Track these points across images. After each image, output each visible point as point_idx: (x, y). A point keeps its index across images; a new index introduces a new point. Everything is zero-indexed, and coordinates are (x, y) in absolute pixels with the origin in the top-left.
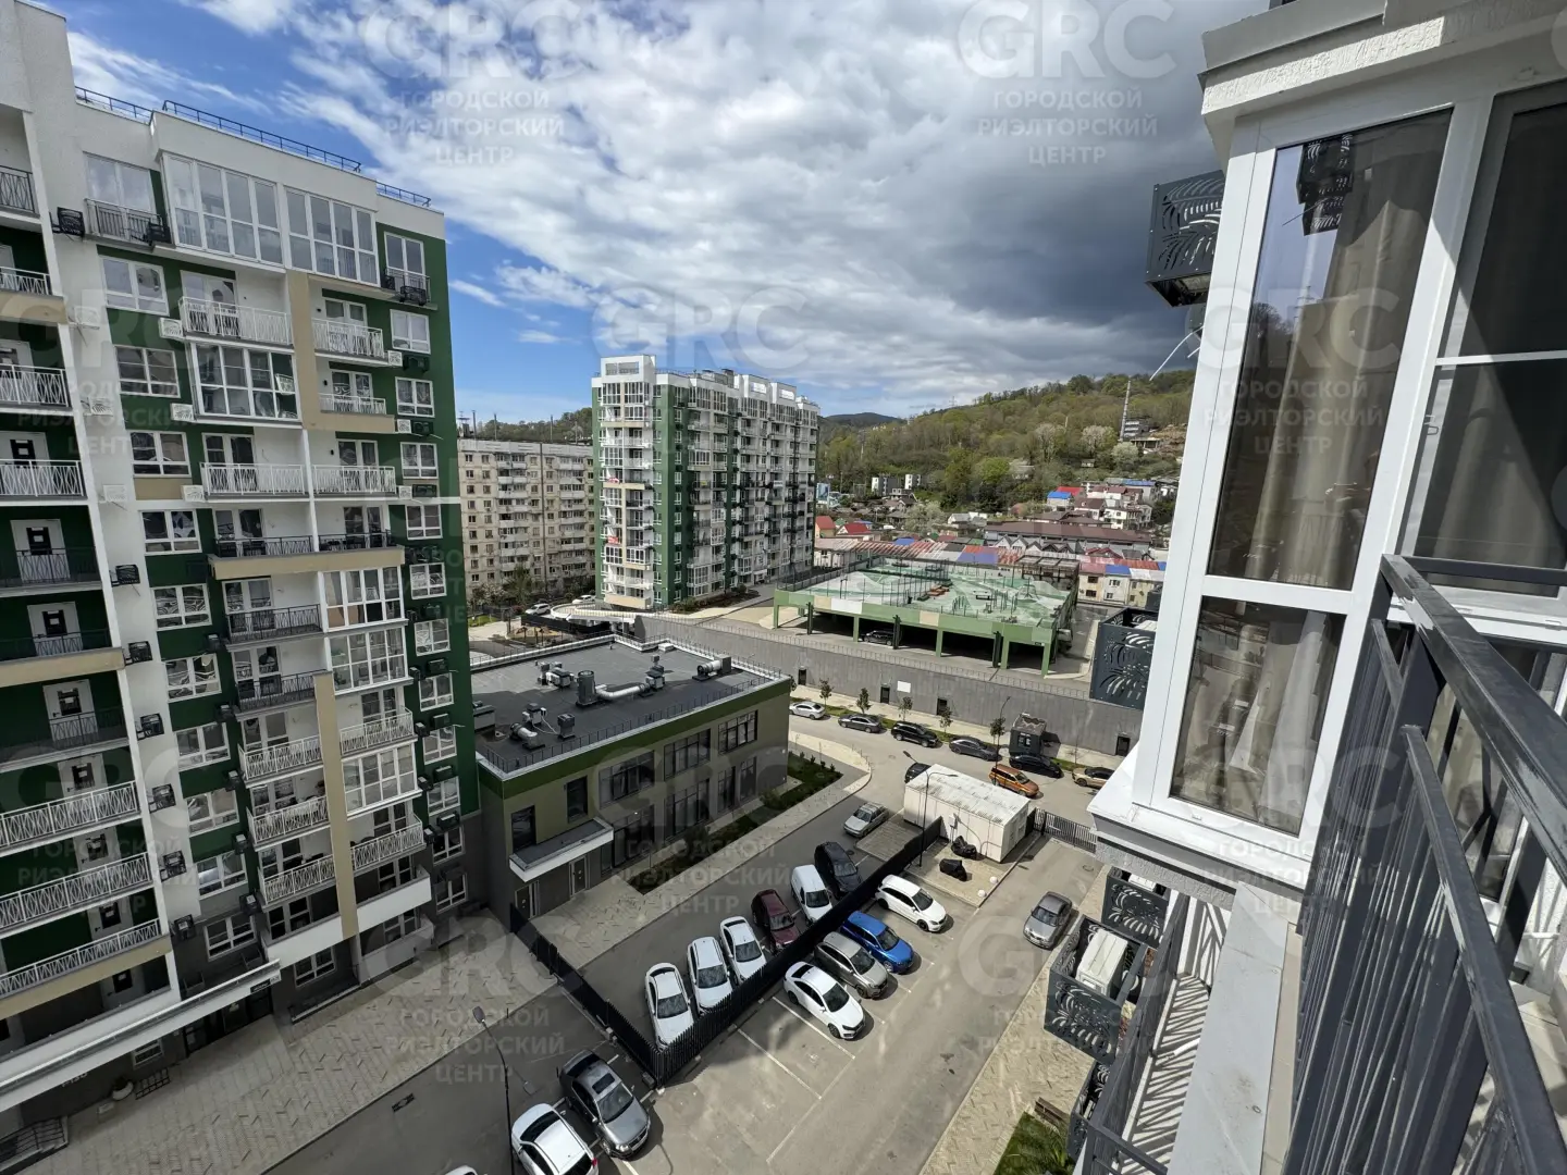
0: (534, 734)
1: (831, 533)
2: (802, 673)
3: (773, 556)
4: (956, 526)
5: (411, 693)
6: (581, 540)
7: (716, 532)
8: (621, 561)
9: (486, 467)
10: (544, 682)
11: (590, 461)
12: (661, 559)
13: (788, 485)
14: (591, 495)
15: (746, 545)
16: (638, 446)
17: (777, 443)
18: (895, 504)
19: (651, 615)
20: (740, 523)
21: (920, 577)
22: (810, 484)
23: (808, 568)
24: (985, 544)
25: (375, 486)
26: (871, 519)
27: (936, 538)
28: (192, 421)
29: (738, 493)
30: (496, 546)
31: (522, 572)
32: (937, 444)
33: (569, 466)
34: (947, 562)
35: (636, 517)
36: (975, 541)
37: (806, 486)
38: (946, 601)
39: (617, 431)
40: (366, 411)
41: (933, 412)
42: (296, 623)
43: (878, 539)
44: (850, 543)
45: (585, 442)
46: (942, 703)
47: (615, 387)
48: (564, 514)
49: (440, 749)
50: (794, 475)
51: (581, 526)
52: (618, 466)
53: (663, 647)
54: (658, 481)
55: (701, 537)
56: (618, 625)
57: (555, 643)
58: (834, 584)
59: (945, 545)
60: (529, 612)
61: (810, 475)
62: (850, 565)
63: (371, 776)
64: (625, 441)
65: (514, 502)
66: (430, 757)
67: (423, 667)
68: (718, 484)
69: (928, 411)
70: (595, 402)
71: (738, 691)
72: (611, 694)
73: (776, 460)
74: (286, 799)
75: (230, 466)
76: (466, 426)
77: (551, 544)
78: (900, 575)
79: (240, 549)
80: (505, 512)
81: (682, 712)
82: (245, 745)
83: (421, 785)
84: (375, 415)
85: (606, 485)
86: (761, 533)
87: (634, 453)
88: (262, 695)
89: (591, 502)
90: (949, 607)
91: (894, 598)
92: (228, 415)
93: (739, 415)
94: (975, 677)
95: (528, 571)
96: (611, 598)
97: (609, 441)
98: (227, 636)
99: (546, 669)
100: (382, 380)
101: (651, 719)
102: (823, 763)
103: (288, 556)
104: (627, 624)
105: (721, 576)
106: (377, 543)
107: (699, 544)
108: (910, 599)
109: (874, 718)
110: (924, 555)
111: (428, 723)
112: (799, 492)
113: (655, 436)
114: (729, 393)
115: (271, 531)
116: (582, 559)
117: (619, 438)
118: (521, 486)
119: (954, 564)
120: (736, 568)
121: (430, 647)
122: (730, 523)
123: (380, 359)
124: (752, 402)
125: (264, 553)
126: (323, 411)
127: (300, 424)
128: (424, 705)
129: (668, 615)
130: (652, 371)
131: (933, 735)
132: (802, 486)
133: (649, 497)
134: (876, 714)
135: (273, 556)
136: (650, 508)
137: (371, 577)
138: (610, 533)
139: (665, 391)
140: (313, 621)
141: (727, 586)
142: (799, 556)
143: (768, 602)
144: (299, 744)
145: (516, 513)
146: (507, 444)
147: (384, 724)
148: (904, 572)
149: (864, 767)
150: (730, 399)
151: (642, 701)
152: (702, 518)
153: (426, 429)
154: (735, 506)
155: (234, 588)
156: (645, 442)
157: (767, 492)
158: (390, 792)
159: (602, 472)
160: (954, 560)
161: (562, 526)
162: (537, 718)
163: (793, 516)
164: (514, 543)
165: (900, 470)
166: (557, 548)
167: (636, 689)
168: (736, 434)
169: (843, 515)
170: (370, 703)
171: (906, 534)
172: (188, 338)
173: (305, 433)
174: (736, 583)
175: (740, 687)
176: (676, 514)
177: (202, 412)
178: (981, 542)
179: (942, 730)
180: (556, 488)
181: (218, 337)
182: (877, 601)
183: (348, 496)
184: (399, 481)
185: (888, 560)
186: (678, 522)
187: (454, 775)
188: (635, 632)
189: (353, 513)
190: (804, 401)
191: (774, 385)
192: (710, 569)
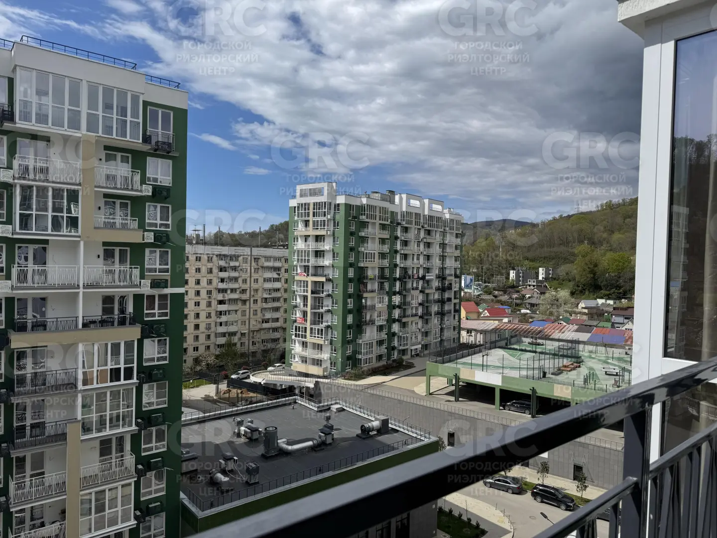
0: (227, 479)
1: (475, 316)
2: (451, 435)
3: (426, 334)
4: (586, 311)
5: (136, 439)
6: (277, 320)
7: (379, 315)
8: (305, 337)
9: (210, 265)
10: (239, 435)
11: (286, 260)
12: (337, 334)
13: (438, 277)
14: (286, 286)
15: (404, 325)
16: (322, 248)
17: (428, 245)
18: (530, 292)
19: (326, 381)
20: (399, 307)
21: (555, 355)
22: (456, 276)
23: (455, 345)
24: (613, 326)
25: (125, 280)
26: (510, 305)
27: (568, 321)
28: (10, 236)
29: (398, 284)
30: (213, 325)
31: (230, 345)
32: (565, 242)
33: (270, 264)
34: (578, 342)
35: (318, 303)
36: (602, 324)
37: (453, 278)
38: (577, 376)
39: (306, 238)
40: (124, 227)
41: (561, 217)
42: (60, 382)
43: (516, 321)
44: (492, 324)
45: (283, 246)
46: (578, 469)
47: (306, 206)
48: (266, 300)
49: (154, 488)
50: (443, 269)
51: (277, 309)
52: (306, 264)
53: (334, 408)
54: (337, 274)
55: (368, 318)
56: (301, 388)
57: (251, 403)
58: (477, 359)
59: (576, 327)
60: (234, 376)
61: (455, 269)
62: (491, 343)
63: (100, 508)
64: (312, 245)
65: (229, 292)
66: (145, 494)
67: (146, 419)
68: (382, 276)
69: (557, 216)
70: (291, 217)
71: (393, 449)
72: (290, 448)
73: (428, 257)
74: (38, 522)
75: (31, 266)
76: (198, 236)
77: (254, 323)
78: (535, 352)
79: (29, 326)
80: (222, 299)
81: (346, 466)
82: (14, 476)
83: (136, 518)
84: (130, 229)
85: (297, 278)
86: (416, 315)
87: (319, 254)
88: (31, 437)
89: (286, 291)
90: (580, 382)
91: (530, 373)
92: (34, 231)
93: (398, 224)
94: (608, 446)
95: (235, 344)
96: (297, 365)
97: (300, 245)
98: (13, 391)
99: (240, 424)
100: (136, 205)
101: (321, 471)
102: (469, 520)
103: (61, 331)
104: (308, 388)
105: (383, 350)
106: (122, 322)
107: (367, 324)
108: (545, 374)
109: (515, 480)
110: (556, 335)
111: (145, 465)
112: (447, 283)
113: (334, 241)
114: (391, 208)
115: (52, 313)
116: (277, 335)
117: (308, 243)
118: (236, 279)
119: (584, 343)
120: (396, 343)
121: (153, 403)
122: (391, 307)
123: (137, 191)
124: (409, 214)
125: (45, 329)
126: (95, 228)
127: (79, 237)
128: (146, 450)
129: (341, 381)
130: (333, 194)
131: (571, 499)
132: (449, 278)
133: (328, 287)
134: (516, 476)
135: (50, 331)
136: (329, 295)
137: (116, 348)
138: (299, 315)
139: (342, 209)
140: (72, 381)
141: (389, 359)
142: (448, 334)
143: (422, 373)
144: (51, 477)
145: (229, 300)
146: (227, 248)
147: (114, 464)
148: (539, 350)
149: (506, 525)
150: (392, 213)
151: (314, 454)
152: (369, 303)
153: (164, 239)
154: (395, 293)
155: (22, 355)
156: (327, 246)
157: (421, 282)
158: (113, 522)
159: (294, 268)
160: (585, 339)
161: (263, 309)
162: (231, 466)
163: (442, 302)
164: (226, 322)
165: (536, 264)
166: (258, 326)
167: (310, 443)
168: (396, 238)
169: (484, 301)
170: (105, 447)
171: (541, 317)
172: (16, 181)
173: (82, 243)
174: (395, 355)
175: (396, 445)
176: (349, 300)
177: (18, 230)
178: (609, 325)
179: (579, 494)
180: (261, 280)
181: (35, 180)
182: (515, 374)
183: (107, 287)
184: (142, 277)
185: (524, 339)
186: (350, 306)
187: (162, 511)
188: (313, 395)
189: (108, 300)
190: (450, 213)
191: (426, 201)
192: (374, 344)
